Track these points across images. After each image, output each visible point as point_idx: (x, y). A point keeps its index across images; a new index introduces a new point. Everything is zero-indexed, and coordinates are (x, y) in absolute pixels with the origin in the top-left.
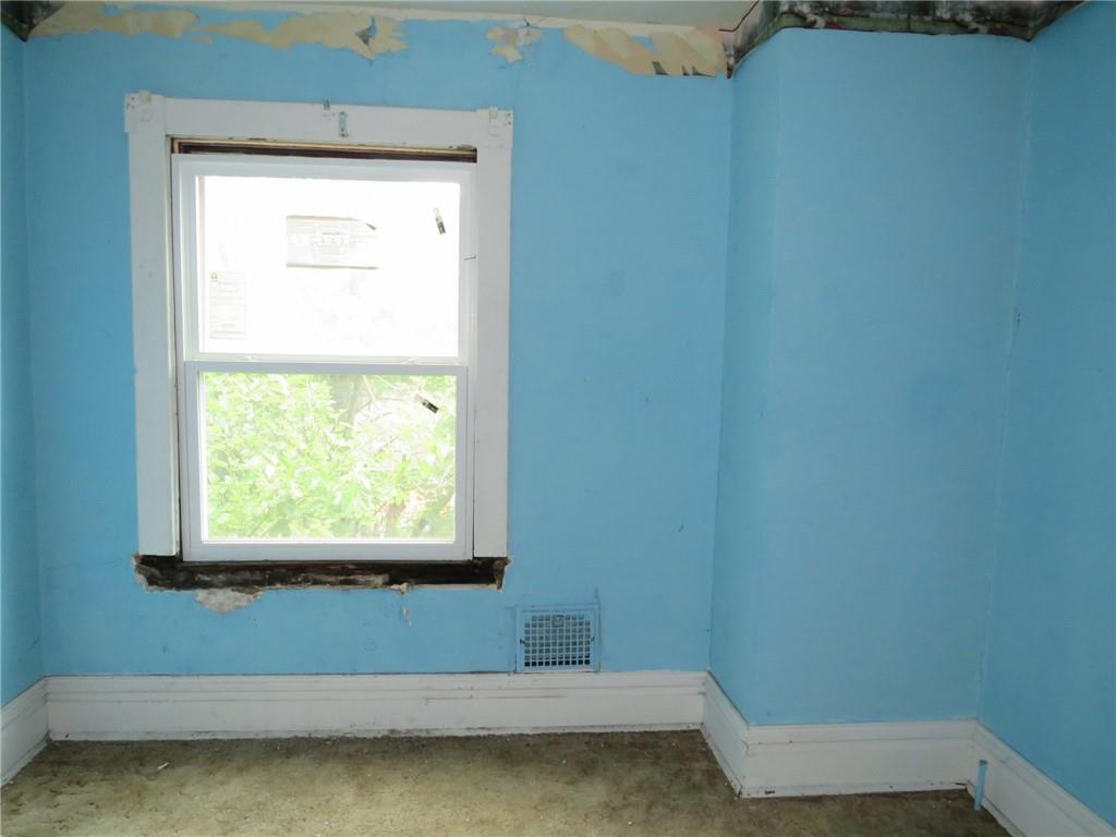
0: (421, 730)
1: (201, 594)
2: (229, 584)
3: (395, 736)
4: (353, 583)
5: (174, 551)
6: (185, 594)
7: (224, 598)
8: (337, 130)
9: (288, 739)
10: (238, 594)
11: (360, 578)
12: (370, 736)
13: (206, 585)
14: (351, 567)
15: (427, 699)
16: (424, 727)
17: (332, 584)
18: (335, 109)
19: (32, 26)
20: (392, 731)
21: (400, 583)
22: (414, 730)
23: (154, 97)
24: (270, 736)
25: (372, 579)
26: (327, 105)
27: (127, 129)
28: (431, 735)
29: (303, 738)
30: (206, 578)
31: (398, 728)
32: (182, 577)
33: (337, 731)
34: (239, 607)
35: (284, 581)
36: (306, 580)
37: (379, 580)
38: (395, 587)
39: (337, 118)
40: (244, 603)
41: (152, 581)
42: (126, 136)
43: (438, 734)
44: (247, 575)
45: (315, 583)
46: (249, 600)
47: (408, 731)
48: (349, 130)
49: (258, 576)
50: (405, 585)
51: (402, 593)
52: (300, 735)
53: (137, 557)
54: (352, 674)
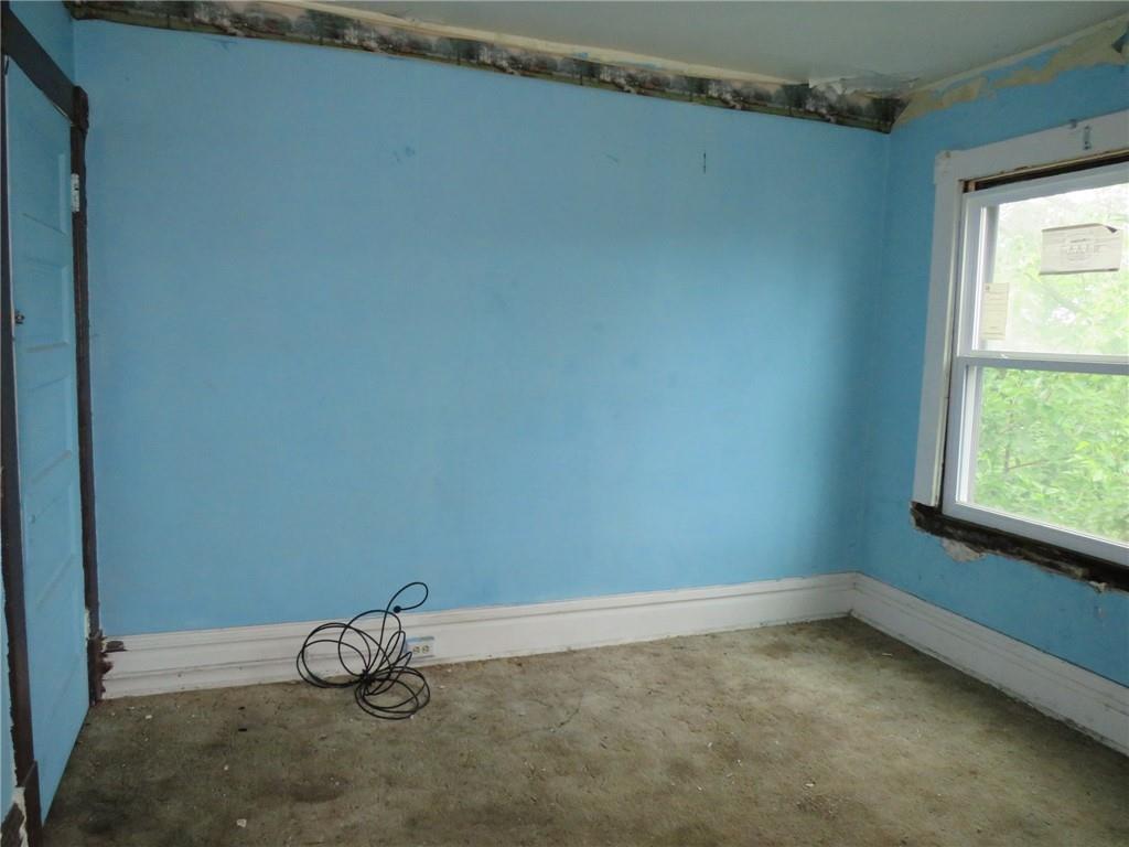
0: (1096, 734)
1: (946, 542)
2: (963, 540)
3: (1071, 726)
4: (1057, 568)
5: (933, 503)
6: (936, 539)
7: (959, 550)
8: (1082, 145)
9: (983, 683)
10: (969, 550)
11: (1064, 565)
12: (1047, 714)
13: (950, 536)
14: (1057, 552)
15: (1107, 705)
16: (1100, 733)
17: (1039, 563)
18: (1081, 125)
19: (893, 121)
20: (1070, 721)
21: (1100, 582)
22: (1090, 730)
23: (953, 153)
24: (975, 676)
25: (1072, 568)
26: (1074, 122)
27: (936, 181)
28: (1104, 743)
29: (994, 689)
30: (951, 531)
31: (1076, 721)
32: (937, 525)
33: (1023, 697)
34: (969, 561)
35: (1004, 549)
36: (1019, 554)
37: (1079, 572)
38: (1093, 583)
39: (1081, 135)
40: (972, 559)
41: (919, 523)
42: (933, 187)
43: (1111, 745)
44: (977, 536)
45: (1027, 558)
46: (976, 557)
47: (1084, 728)
48: (1092, 142)
49: (984, 539)
50: (1103, 584)
51: (1100, 592)
52: (994, 685)
53: (913, 503)
54: (1044, 652)
